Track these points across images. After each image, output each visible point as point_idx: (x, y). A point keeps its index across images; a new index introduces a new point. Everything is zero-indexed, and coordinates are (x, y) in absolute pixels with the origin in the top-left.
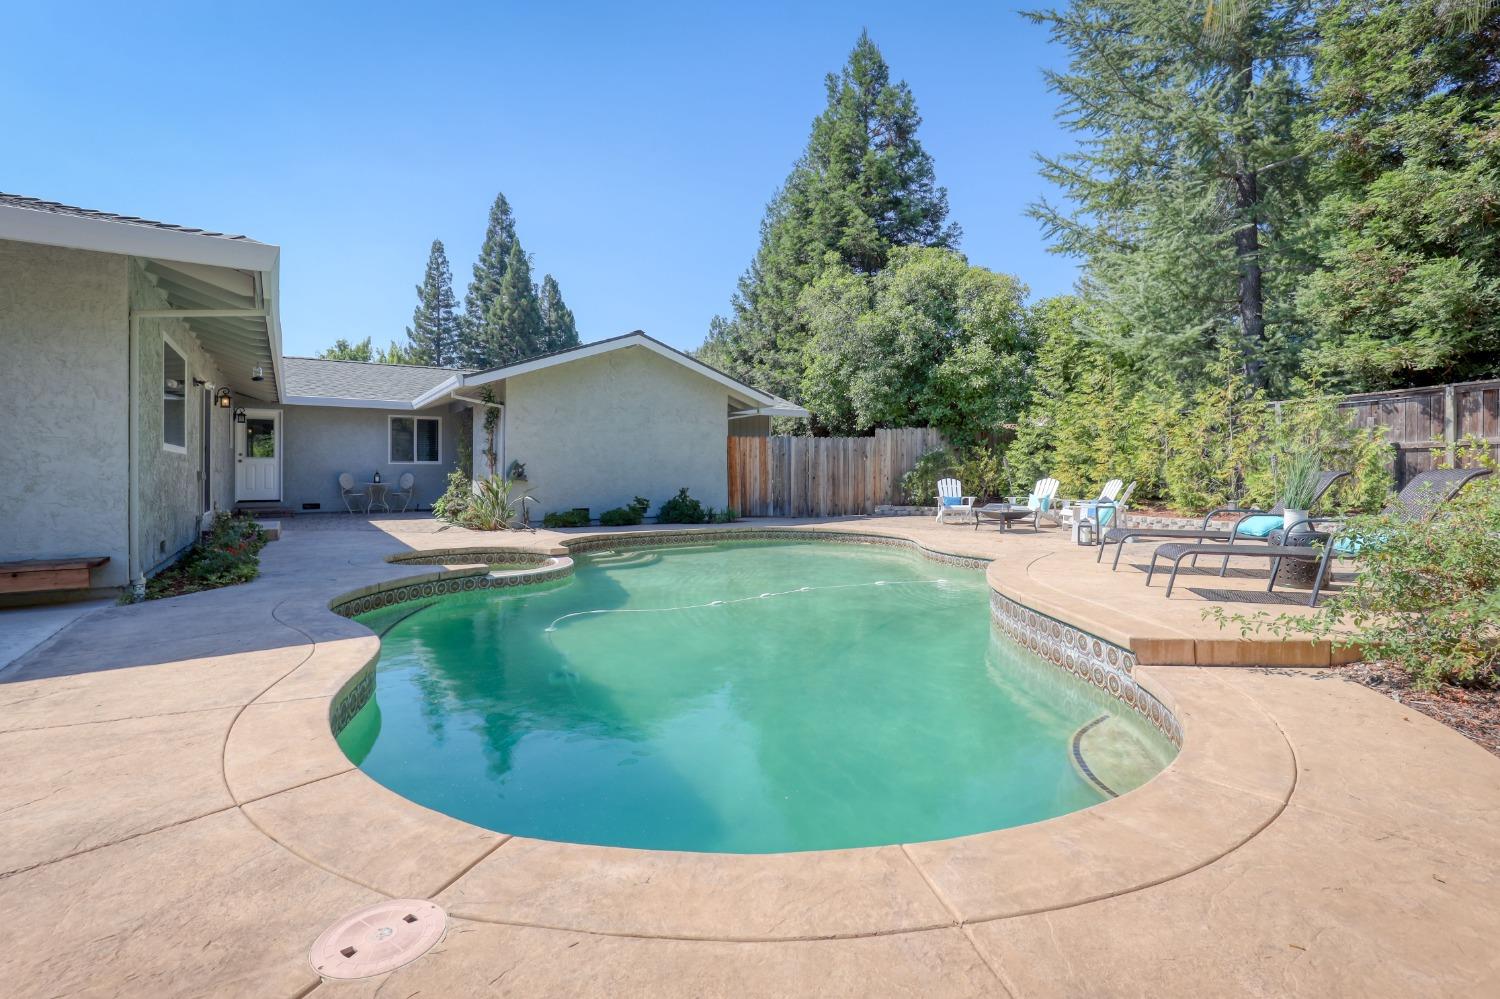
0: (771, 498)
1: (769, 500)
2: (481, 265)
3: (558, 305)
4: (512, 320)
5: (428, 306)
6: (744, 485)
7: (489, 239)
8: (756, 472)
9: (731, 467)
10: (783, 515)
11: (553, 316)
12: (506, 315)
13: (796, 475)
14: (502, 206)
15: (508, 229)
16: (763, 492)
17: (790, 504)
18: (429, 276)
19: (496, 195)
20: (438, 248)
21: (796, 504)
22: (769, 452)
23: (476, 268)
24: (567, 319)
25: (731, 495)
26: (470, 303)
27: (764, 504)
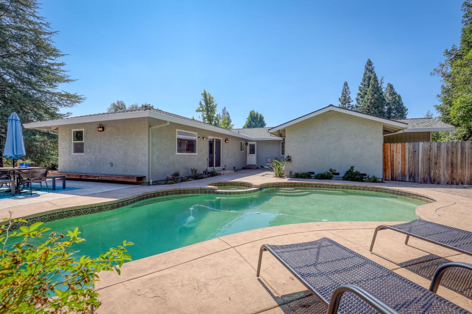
0: (407, 173)
1: (406, 174)
2: (361, 86)
3: (393, 94)
4: (371, 103)
5: (342, 103)
6: (392, 165)
7: (364, 76)
8: (400, 160)
9: (385, 157)
10: (414, 182)
11: (390, 98)
12: (369, 102)
13: (422, 161)
14: (370, 63)
15: (371, 71)
16: (403, 169)
17: (418, 176)
18: (343, 94)
19: (367, 60)
20: (346, 84)
21: (422, 176)
22: (407, 150)
23: (360, 87)
24: (397, 98)
25: (385, 170)
26: (357, 100)
27: (403, 175)
